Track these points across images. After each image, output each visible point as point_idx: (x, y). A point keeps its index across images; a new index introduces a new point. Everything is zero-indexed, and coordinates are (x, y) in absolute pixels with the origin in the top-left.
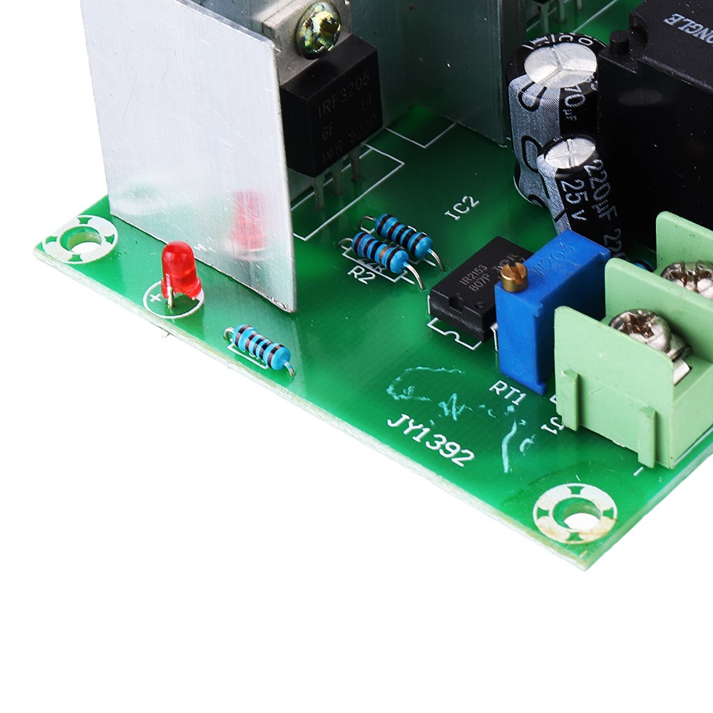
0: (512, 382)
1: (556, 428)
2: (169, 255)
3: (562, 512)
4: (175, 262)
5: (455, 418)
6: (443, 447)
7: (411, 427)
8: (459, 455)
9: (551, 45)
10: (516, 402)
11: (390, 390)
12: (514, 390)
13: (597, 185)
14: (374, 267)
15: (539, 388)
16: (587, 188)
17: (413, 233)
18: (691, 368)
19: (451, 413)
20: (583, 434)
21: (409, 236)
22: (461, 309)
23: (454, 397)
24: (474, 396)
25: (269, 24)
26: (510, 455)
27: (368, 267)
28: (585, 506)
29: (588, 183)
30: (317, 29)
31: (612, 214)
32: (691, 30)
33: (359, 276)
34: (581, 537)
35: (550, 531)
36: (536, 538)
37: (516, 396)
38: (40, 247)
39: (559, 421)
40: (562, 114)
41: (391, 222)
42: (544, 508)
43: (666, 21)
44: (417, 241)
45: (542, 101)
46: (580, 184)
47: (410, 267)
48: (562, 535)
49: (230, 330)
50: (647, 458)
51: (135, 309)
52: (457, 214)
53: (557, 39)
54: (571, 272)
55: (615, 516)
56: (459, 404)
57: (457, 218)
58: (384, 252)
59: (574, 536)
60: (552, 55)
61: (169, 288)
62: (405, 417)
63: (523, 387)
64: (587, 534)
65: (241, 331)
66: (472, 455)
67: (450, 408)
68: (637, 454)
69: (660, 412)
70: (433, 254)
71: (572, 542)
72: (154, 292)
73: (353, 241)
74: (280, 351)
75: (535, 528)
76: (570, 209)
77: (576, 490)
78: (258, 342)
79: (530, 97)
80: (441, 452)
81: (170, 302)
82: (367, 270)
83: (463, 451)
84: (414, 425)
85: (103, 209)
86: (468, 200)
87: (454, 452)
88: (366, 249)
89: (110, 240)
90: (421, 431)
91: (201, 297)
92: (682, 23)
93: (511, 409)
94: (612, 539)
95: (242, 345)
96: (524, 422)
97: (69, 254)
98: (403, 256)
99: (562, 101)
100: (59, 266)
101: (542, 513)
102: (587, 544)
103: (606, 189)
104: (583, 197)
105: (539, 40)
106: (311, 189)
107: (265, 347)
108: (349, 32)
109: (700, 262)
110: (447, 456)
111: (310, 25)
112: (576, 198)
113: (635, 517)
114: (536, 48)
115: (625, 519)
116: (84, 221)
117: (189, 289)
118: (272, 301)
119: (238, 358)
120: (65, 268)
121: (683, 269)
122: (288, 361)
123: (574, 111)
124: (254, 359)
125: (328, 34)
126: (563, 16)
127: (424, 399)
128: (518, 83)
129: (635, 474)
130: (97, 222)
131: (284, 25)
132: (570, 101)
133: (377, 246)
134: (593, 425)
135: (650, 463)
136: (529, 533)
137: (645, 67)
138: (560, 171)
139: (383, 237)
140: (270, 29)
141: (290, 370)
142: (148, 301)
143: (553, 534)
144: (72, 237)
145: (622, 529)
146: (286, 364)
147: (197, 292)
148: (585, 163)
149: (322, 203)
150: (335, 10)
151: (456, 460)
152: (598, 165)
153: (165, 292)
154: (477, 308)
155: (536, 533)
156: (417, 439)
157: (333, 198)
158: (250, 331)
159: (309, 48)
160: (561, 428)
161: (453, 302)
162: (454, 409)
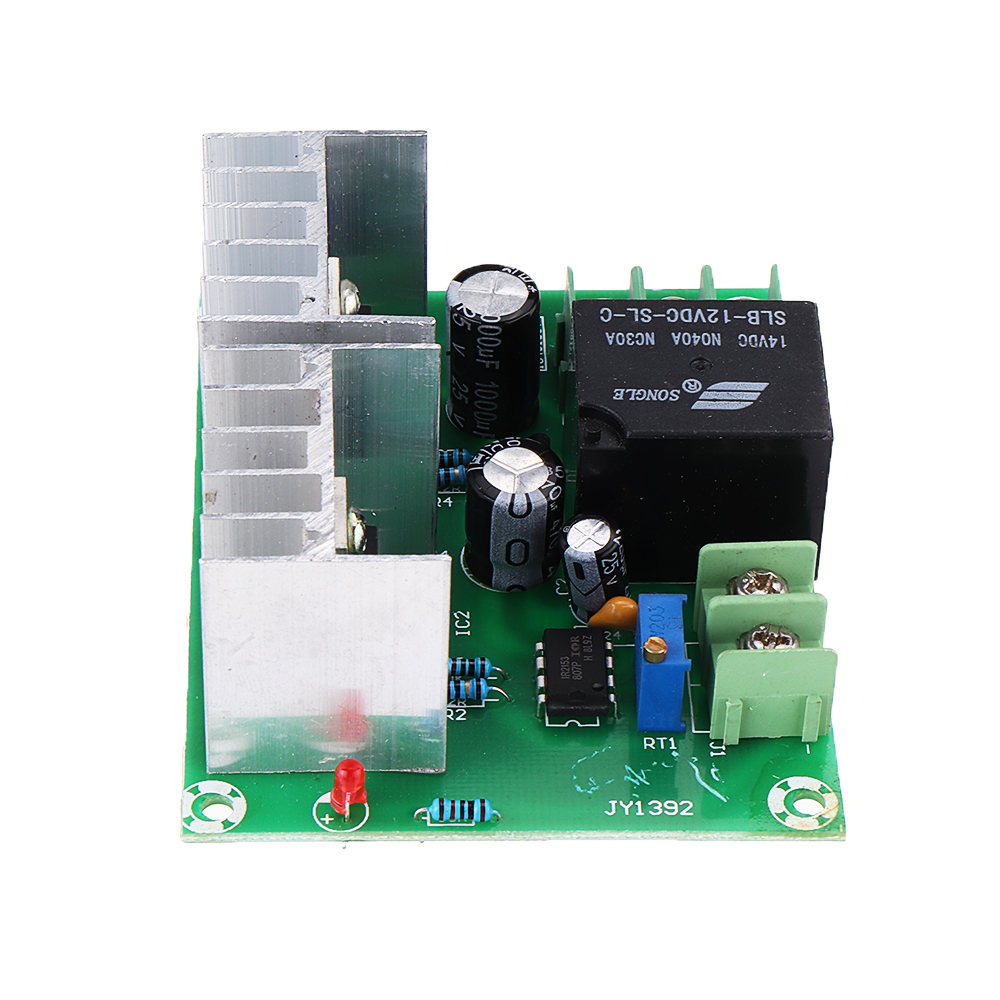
0: (653, 734)
1: (721, 750)
5: (647, 783)
6: (664, 808)
7: (627, 808)
8: (681, 808)
10: (673, 747)
11: (579, 790)
12: (661, 739)
14: (457, 705)
15: (681, 728)
17: (471, 661)
19: (639, 781)
20: (744, 743)
21: (472, 666)
22: (584, 698)
23: (628, 768)
24: (640, 760)
26: (714, 788)
33: (454, 717)
34: (826, 817)
35: (802, 825)
36: (795, 836)
37: (668, 743)
38: (186, 831)
39: (719, 742)
40: (549, 508)
42: (779, 811)
43: (615, 398)
44: (482, 665)
45: (533, 504)
46: (614, 557)
47: (494, 688)
50: (812, 736)
54: (681, 625)
55: (829, 789)
56: (637, 772)
57: (469, 633)
59: (821, 819)
62: (613, 802)
63: (664, 733)
64: (827, 813)
66: (690, 803)
67: (634, 778)
70: (498, 669)
71: (825, 825)
72: (320, 815)
76: (605, 580)
77: (785, 787)
79: (521, 506)
80: (667, 813)
83: (681, 804)
84: (626, 804)
87: (676, 808)
89: (233, 795)
90: (635, 806)
93: (675, 754)
96: (695, 759)
97: (219, 824)
98: (485, 683)
99: (548, 498)
100: (216, 838)
101: (782, 816)
102: (835, 820)
104: (616, 565)
107: (471, 807)
110: (674, 814)
112: (612, 568)
116: (195, 791)
118: (418, 771)
120: (224, 838)
123: (556, 501)
124: (457, 822)
127: (609, 782)
128: (502, 501)
129: (808, 752)
130: (207, 787)
134: (751, 733)
136: (792, 836)
138: (598, 553)
142: (323, 824)
143: (805, 826)
148: (613, 538)
151: (683, 814)
155: (797, 833)
156: (640, 813)
160: (724, 748)
161: (575, 696)
162: (639, 778)
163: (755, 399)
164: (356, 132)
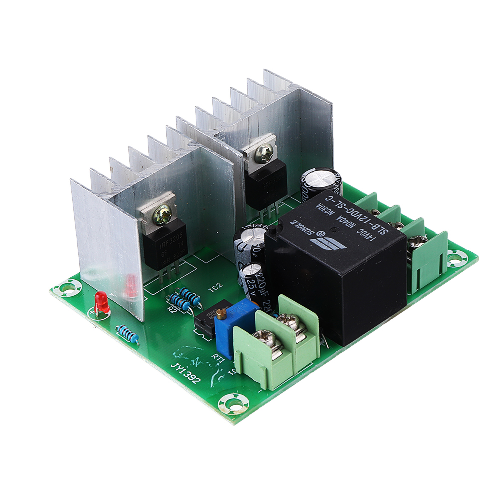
0: (220, 355)
1: (233, 373)
2: (97, 296)
3: (229, 404)
4: (99, 299)
5: (196, 366)
6: (189, 376)
7: (179, 368)
8: (195, 380)
9: (252, 228)
10: (220, 362)
11: (174, 354)
12: (221, 357)
13: (261, 282)
14: (177, 307)
15: (229, 357)
16: (256, 283)
17: (194, 295)
18: (283, 354)
20: (243, 376)
21: (192, 296)
22: (205, 325)
23: (198, 358)
24: (205, 358)
25: (142, 212)
26: (214, 381)
27: (175, 307)
28: (238, 402)
29: (257, 282)
30: (161, 215)
31: (267, 294)
32: (300, 227)
33: (171, 311)
34: (234, 413)
35: (223, 410)
36: (218, 412)
37: (221, 360)
38: (52, 290)
39: (234, 371)
40: (252, 255)
41: (186, 291)
42: (222, 401)
43: (291, 222)
44: (194, 298)
45: (245, 249)
46: (253, 282)
47: (190, 309)
48: (227, 411)
49: (118, 327)
50: (264, 386)
51: (84, 316)
52: (213, 290)
53: (255, 225)
54: (243, 314)
55: (248, 406)
56: (199, 361)
57: (213, 292)
58: (180, 302)
59: (232, 412)
60: (252, 231)
61: (97, 309)
62: (178, 364)
63: (224, 357)
64: (236, 412)
65: (121, 327)
66: (200, 380)
67: (195, 362)
68: (260, 384)
69: (268, 369)
70: (200, 304)
71: (230, 414)
72: (92, 310)
73: (170, 297)
74: (135, 336)
75: (218, 408)
76: (250, 291)
77: (235, 396)
78: (127, 332)
79: (241, 247)
80: (189, 378)
81: (97, 314)
82: (174, 308)
83: (197, 378)
84: (180, 367)
85: (78, 277)
86: (218, 285)
87: (193, 378)
88: (174, 300)
89: (79, 289)
90: (183, 369)
91: (109, 313)
92: (297, 224)
93: (218, 364)
94: (245, 414)
95: (121, 333)
96: (222, 370)
97: (63, 293)
98: (188, 304)
99: (252, 249)
100: (58, 297)
101: (221, 403)
102: (235, 415)
103: (264, 284)
104: (255, 286)
105: (248, 225)
106: (158, 277)
107: (129, 334)
108: (176, 216)
109: (292, 314)
110: (190, 380)
111: (159, 213)
112: (252, 287)
113: (256, 407)
114: (247, 228)
115: (252, 408)
116: (70, 281)
117: (105, 310)
118: (136, 317)
119: (120, 338)
120: (60, 299)
121: (286, 316)
122: (137, 340)
123: (257, 254)
124: (125, 338)
125: (166, 217)
126: (270, 216)
127: (186, 358)
128: (237, 241)
129: (259, 392)
130: (75, 282)
131: (148, 212)
132: (255, 250)
133: (179, 299)
134: (246, 373)
135: (265, 388)
136: (215, 410)
137: (279, 239)
138: (246, 276)
139: (181, 296)
140: (143, 213)
141: (138, 343)
142: (89, 313)
143: (224, 411)
144: (65, 287)
145: (250, 411)
146: (136, 341)
147: (108, 311)
148: (256, 274)
149: (162, 281)
150: (169, 208)
151: (193, 381)
152: (261, 275)
153: (95, 310)
154: (209, 325)
155: (217, 410)
156: (181, 373)
157: (166, 280)
158: (125, 327)
159: (158, 222)
160: (235, 373)
161: (202, 323)
162: (196, 363)
163: (334, 249)
164: (311, 93)
